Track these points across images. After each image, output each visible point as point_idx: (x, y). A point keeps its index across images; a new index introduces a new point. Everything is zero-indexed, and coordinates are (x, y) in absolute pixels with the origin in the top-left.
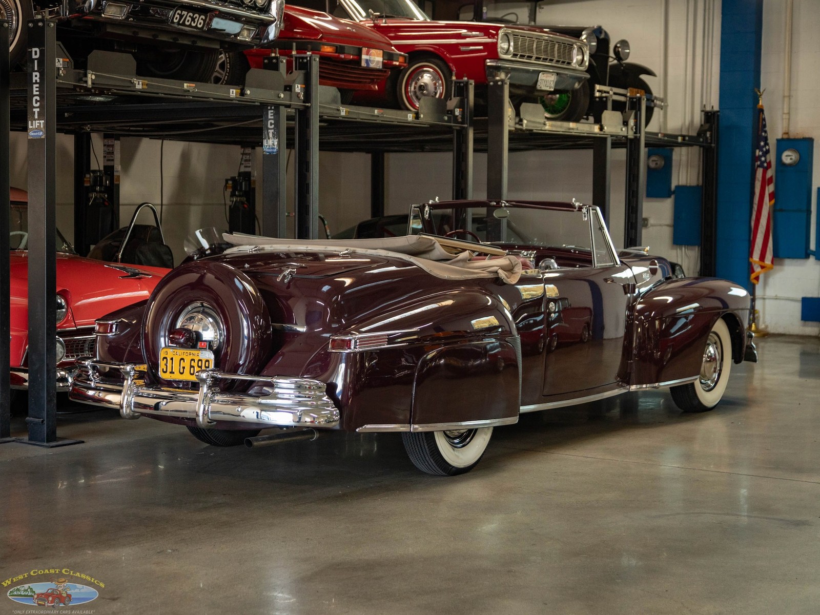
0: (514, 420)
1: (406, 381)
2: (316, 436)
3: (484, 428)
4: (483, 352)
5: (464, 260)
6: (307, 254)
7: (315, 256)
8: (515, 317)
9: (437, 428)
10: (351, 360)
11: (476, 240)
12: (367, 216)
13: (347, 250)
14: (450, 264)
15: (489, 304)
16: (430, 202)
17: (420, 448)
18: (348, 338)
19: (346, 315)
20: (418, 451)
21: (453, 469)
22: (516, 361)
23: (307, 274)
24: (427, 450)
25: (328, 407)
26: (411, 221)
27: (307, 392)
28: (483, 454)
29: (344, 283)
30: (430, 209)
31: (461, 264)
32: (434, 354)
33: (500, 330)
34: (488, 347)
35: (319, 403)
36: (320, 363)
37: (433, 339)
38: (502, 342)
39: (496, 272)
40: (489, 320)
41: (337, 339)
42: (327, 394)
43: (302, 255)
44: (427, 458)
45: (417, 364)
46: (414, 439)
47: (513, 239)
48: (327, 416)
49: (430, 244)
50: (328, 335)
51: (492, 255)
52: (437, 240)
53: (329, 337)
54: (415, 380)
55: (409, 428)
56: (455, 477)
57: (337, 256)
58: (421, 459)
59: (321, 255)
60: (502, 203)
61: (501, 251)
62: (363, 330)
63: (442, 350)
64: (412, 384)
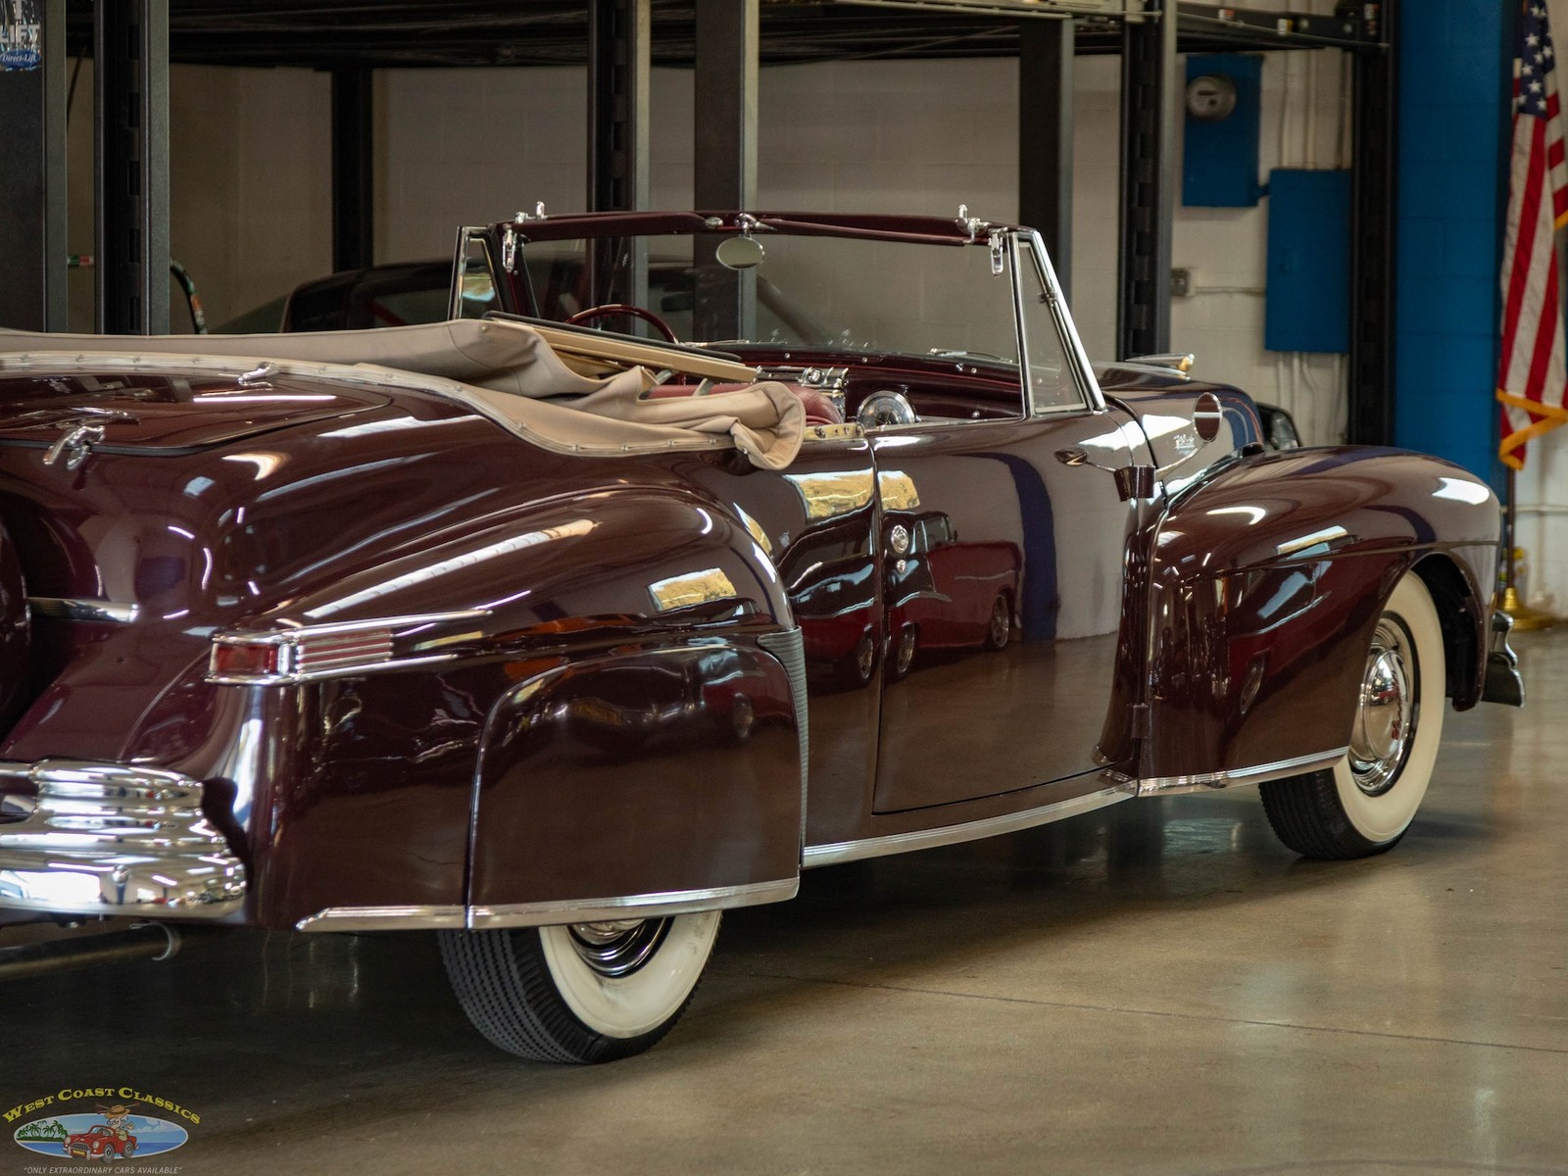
0: (784, 889)
1: (453, 774)
2: (172, 946)
3: (694, 914)
4: (687, 682)
5: (626, 397)
6: (136, 380)
7: (160, 386)
8: (786, 571)
9: (548, 916)
10: (277, 708)
11: (662, 334)
12: (320, 266)
13: (262, 366)
14: (584, 409)
15: (705, 531)
16: (521, 218)
17: (495, 979)
18: (268, 640)
19: (261, 569)
20: (489, 989)
21: (600, 1042)
22: (790, 709)
23: (137, 443)
24: (519, 984)
25: (210, 854)
26: (460, 279)
27: (143, 810)
28: (691, 995)
29: (254, 468)
30: (519, 241)
31: (618, 408)
32: (535, 687)
33: (740, 611)
34: (704, 665)
35: (181, 841)
36: (180, 719)
37: (532, 640)
38: (748, 650)
39: (727, 433)
40: (708, 583)
41: (234, 644)
42: (206, 815)
43: (120, 384)
44: (519, 1010)
45: (482, 720)
46: (477, 949)
47: (775, 333)
48: (206, 884)
49: (517, 349)
50: (204, 632)
51: (715, 380)
52: (541, 333)
53: (211, 636)
54: (479, 768)
55: (462, 916)
56: (604, 1068)
57: (232, 385)
58: (500, 1014)
59: (179, 384)
60: (741, 220)
61: (742, 366)
62: (315, 613)
63: (560, 675)
64: (468, 780)
